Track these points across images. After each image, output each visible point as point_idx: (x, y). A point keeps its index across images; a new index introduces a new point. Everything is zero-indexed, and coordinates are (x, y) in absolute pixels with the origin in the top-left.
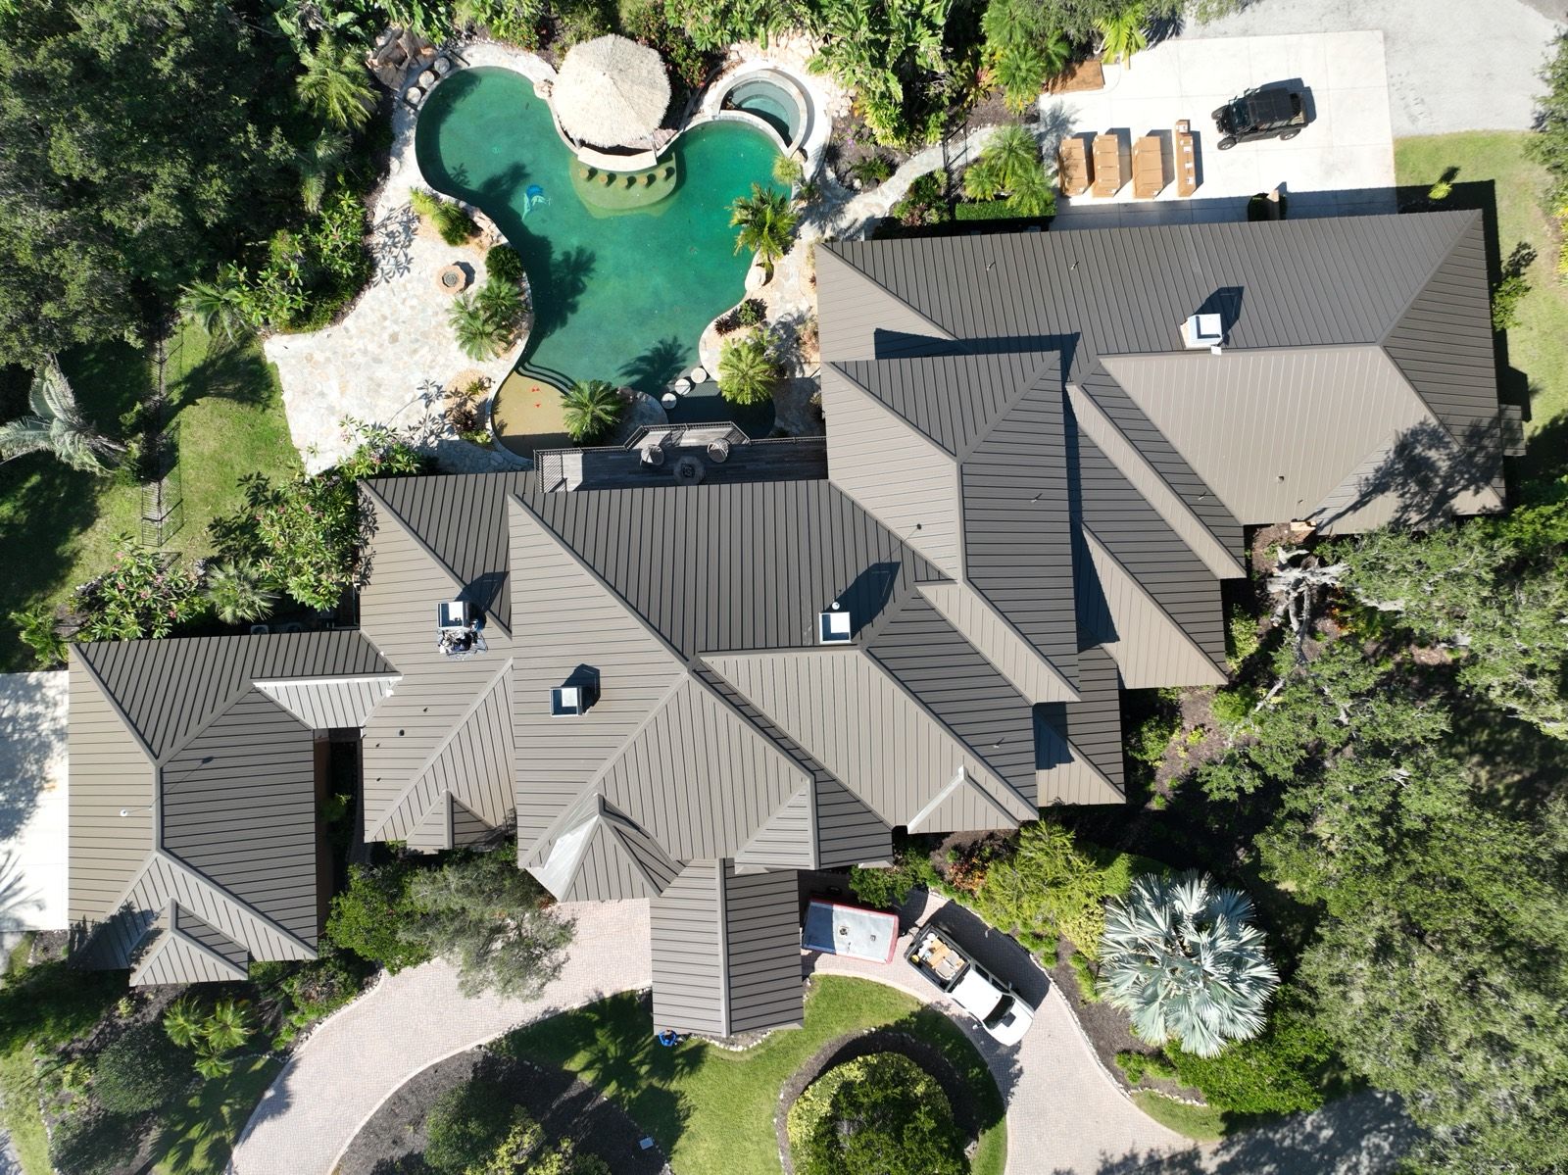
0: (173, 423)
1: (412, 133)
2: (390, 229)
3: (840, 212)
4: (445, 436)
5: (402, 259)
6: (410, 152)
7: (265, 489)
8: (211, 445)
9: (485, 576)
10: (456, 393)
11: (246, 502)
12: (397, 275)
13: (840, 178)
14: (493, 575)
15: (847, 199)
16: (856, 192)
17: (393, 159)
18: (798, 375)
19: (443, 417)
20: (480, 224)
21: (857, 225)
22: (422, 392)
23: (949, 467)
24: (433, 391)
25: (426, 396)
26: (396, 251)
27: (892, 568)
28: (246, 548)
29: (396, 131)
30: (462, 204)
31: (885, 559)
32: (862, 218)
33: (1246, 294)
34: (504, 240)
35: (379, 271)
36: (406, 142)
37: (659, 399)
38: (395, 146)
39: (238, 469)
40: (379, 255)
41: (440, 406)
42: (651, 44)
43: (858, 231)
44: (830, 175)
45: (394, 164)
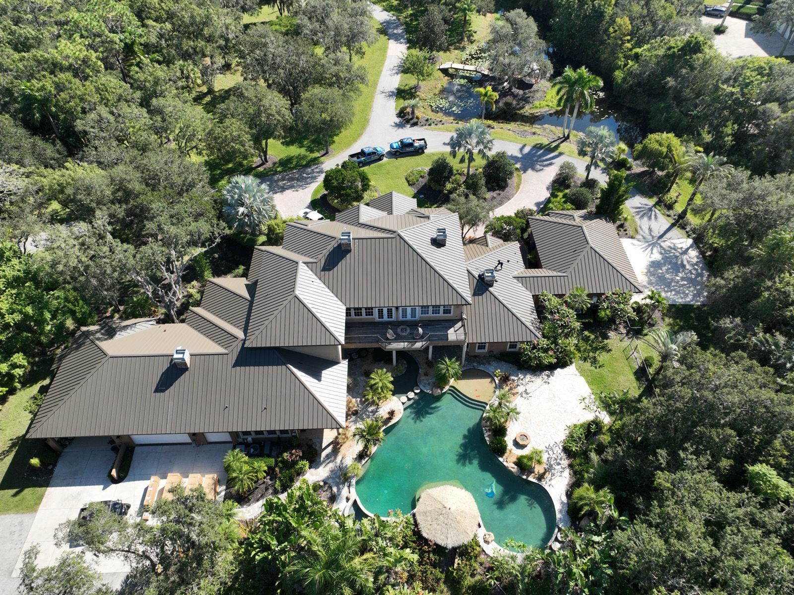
0: (642, 389)
1: (558, 516)
2: (559, 467)
3: (332, 471)
4: (516, 378)
5: (551, 453)
6: (557, 506)
7: (592, 362)
8: (621, 379)
9: (482, 295)
10: (514, 394)
11: (598, 358)
12: (551, 445)
13: (330, 488)
14: (479, 295)
15: (328, 478)
16: (323, 481)
17: (566, 501)
18: (359, 399)
19: (518, 385)
20: (513, 465)
21: (324, 465)
22: (530, 395)
23: (298, 292)
24: (524, 395)
25: (527, 394)
26: (554, 456)
27: (324, 269)
28: (593, 342)
29: (567, 517)
30: (525, 477)
31: (327, 273)
32: (321, 468)
33: (154, 389)
34: (500, 459)
35: (561, 448)
36: (561, 511)
37: (421, 390)
38: (566, 509)
39: (606, 370)
40: (562, 454)
41: (521, 389)
42: (426, 541)
43: (324, 462)
44: (335, 489)
45: (564, 499)
